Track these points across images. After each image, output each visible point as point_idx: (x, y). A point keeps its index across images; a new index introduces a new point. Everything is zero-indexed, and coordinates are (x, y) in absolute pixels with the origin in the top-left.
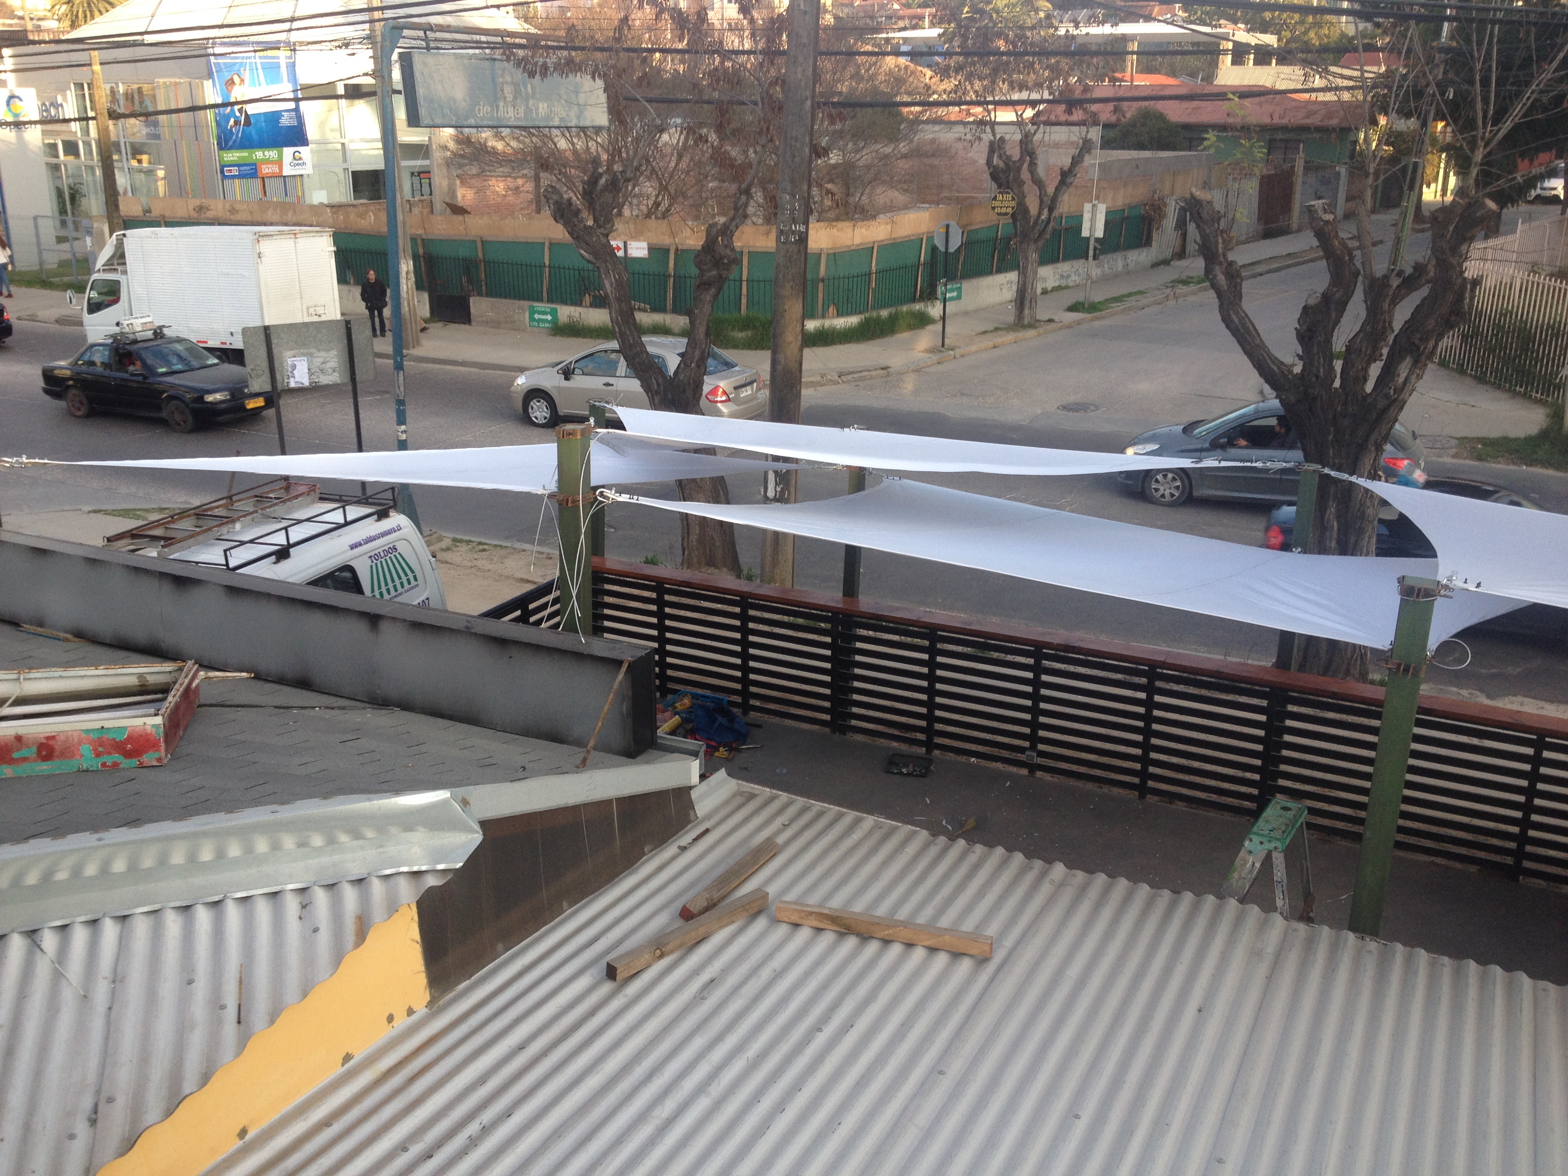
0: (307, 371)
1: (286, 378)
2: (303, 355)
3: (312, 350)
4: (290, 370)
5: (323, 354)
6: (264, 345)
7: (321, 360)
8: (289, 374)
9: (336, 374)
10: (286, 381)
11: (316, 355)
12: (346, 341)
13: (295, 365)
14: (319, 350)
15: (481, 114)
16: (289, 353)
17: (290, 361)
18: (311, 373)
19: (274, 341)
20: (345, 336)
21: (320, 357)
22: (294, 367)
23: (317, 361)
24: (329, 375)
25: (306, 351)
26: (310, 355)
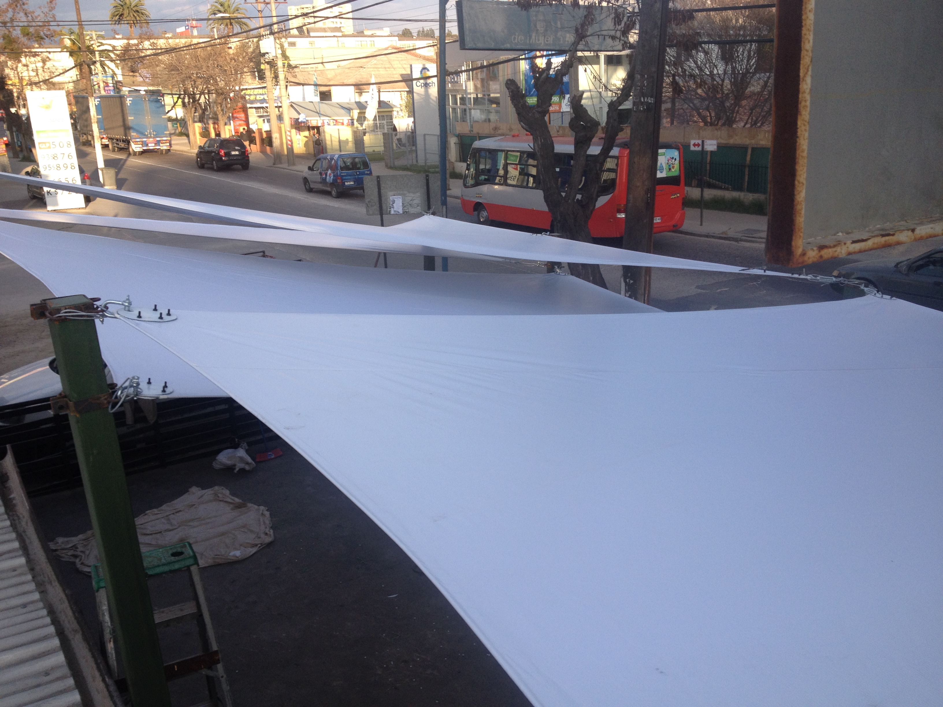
0: (401, 204)
1: (388, 208)
2: (399, 195)
3: (406, 192)
4: (391, 203)
5: (412, 195)
6: (377, 187)
7: (410, 198)
8: (391, 206)
9: (419, 207)
10: (389, 210)
11: (407, 195)
12: (425, 187)
13: (394, 201)
14: (409, 192)
15: (516, 41)
16: (391, 193)
17: (391, 198)
18: (404, 206)
19: (383, 185)
20: (425, 184)
21: (410, 197)
22: (394, 202)
23: (408, 199)
24: (414, 208)
25: (401, 192)
26: (403, 195)
